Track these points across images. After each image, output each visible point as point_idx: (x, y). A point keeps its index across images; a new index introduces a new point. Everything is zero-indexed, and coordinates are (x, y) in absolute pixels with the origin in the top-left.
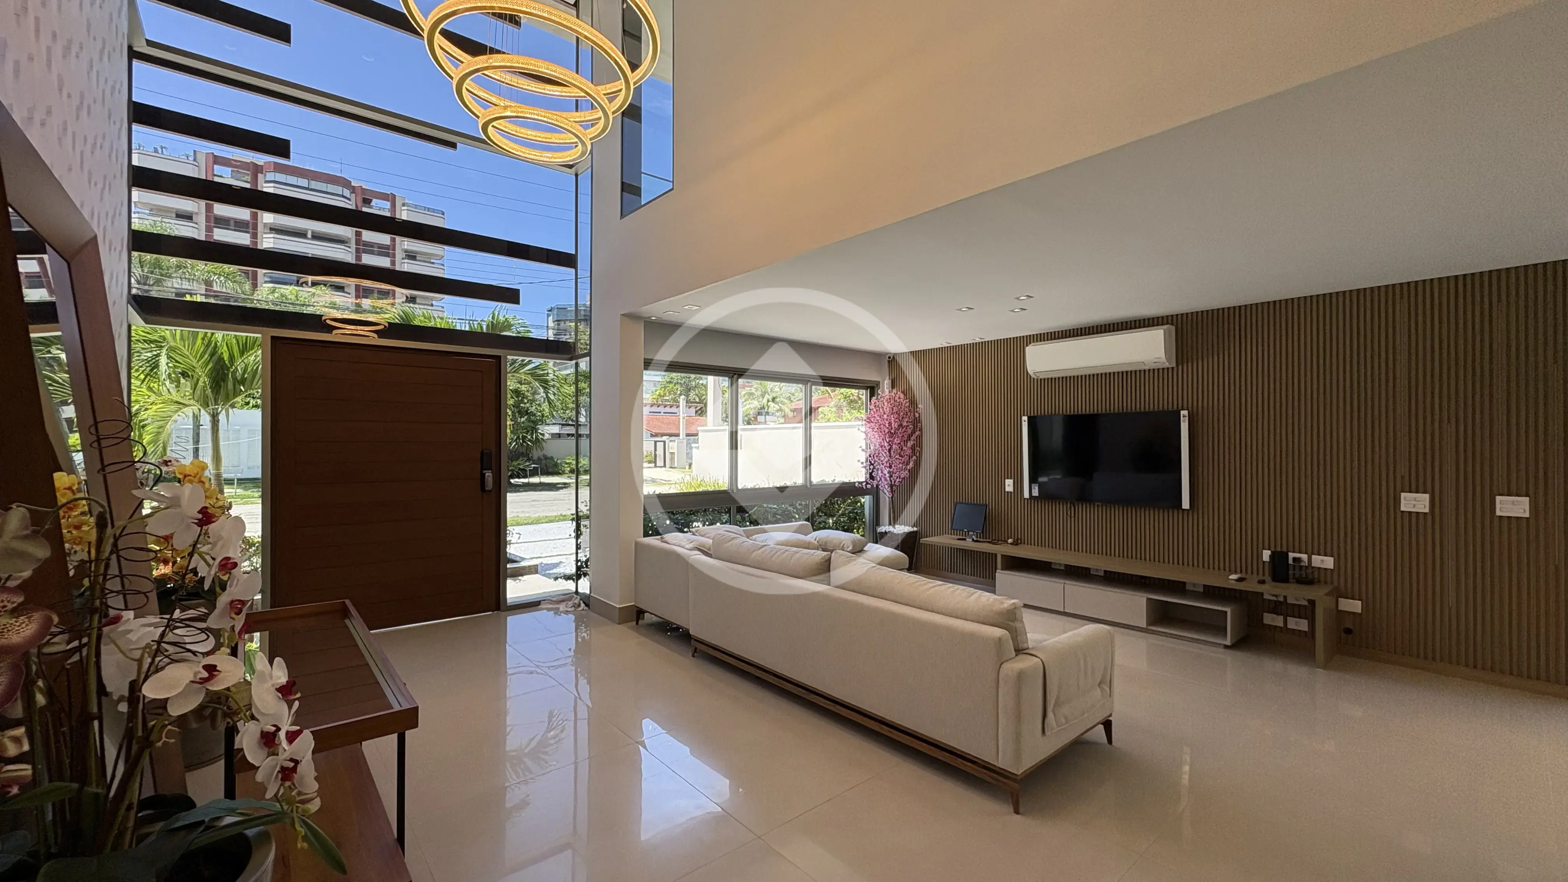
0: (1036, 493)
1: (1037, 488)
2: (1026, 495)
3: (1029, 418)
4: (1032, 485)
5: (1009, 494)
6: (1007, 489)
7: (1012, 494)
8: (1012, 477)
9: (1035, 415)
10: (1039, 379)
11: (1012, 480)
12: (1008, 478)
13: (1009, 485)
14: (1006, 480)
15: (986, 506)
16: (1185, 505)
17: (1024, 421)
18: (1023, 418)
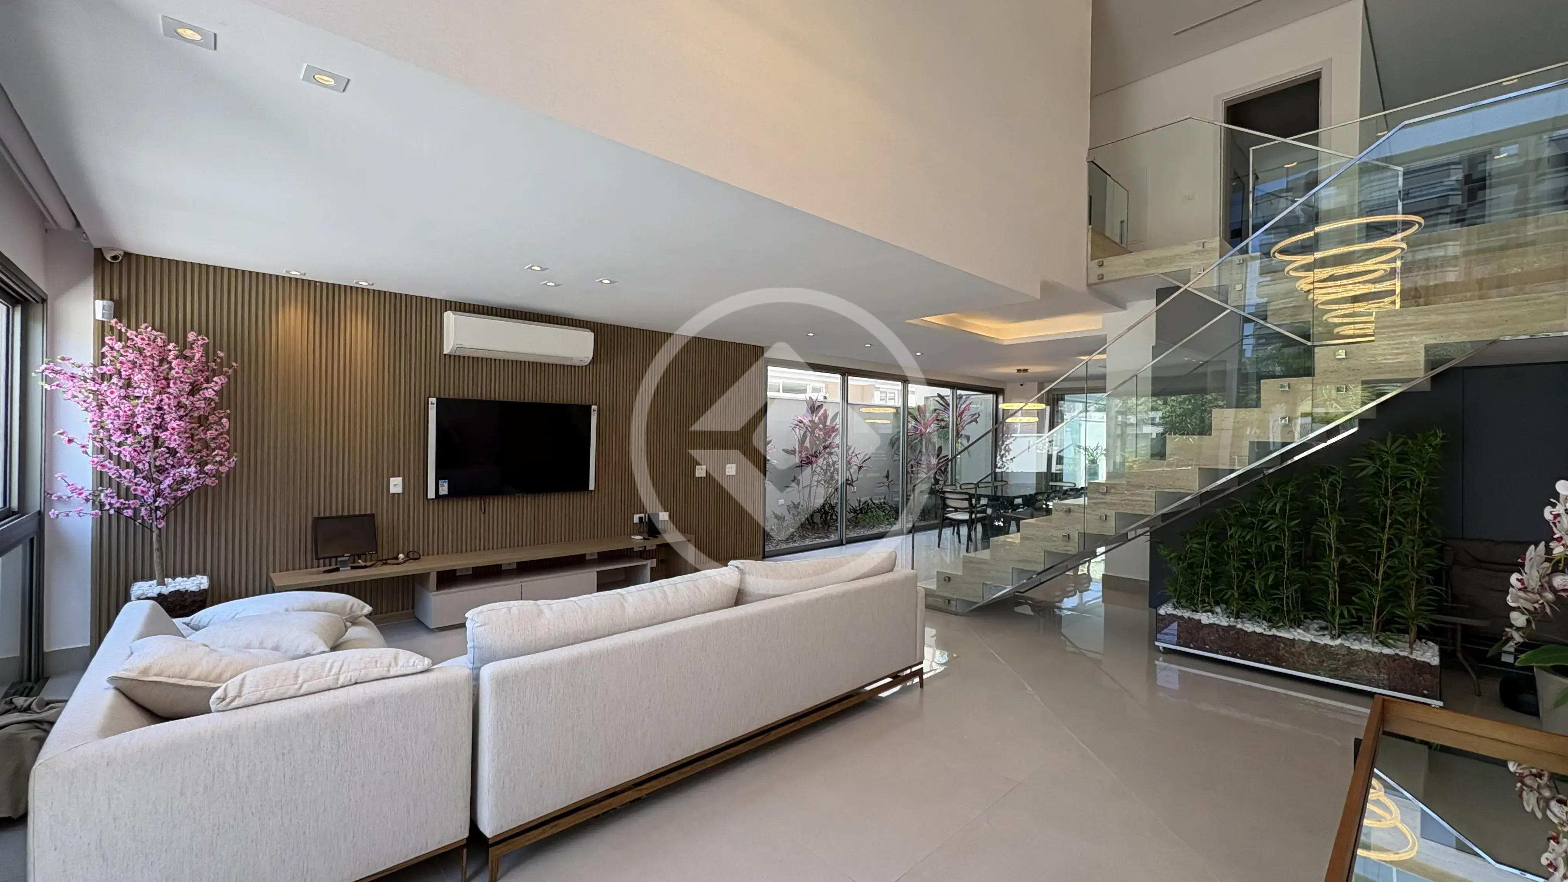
0: (444, 490)
1: (446, 485)
2: (431, 494)
3: (440, 401)
4: (440, 482)
5: (396, 496)
6: (393, 490)
7: (401, 496)
8: (402, 474)
9: (442, 396)
10: (445, 355)
11: (401, 479)
12: (394, 476)
13: (396, 485)
14: (391, 479)
15: (372, 516)
16: (592, 487)
17: (432, 404)
18: (431, 400)
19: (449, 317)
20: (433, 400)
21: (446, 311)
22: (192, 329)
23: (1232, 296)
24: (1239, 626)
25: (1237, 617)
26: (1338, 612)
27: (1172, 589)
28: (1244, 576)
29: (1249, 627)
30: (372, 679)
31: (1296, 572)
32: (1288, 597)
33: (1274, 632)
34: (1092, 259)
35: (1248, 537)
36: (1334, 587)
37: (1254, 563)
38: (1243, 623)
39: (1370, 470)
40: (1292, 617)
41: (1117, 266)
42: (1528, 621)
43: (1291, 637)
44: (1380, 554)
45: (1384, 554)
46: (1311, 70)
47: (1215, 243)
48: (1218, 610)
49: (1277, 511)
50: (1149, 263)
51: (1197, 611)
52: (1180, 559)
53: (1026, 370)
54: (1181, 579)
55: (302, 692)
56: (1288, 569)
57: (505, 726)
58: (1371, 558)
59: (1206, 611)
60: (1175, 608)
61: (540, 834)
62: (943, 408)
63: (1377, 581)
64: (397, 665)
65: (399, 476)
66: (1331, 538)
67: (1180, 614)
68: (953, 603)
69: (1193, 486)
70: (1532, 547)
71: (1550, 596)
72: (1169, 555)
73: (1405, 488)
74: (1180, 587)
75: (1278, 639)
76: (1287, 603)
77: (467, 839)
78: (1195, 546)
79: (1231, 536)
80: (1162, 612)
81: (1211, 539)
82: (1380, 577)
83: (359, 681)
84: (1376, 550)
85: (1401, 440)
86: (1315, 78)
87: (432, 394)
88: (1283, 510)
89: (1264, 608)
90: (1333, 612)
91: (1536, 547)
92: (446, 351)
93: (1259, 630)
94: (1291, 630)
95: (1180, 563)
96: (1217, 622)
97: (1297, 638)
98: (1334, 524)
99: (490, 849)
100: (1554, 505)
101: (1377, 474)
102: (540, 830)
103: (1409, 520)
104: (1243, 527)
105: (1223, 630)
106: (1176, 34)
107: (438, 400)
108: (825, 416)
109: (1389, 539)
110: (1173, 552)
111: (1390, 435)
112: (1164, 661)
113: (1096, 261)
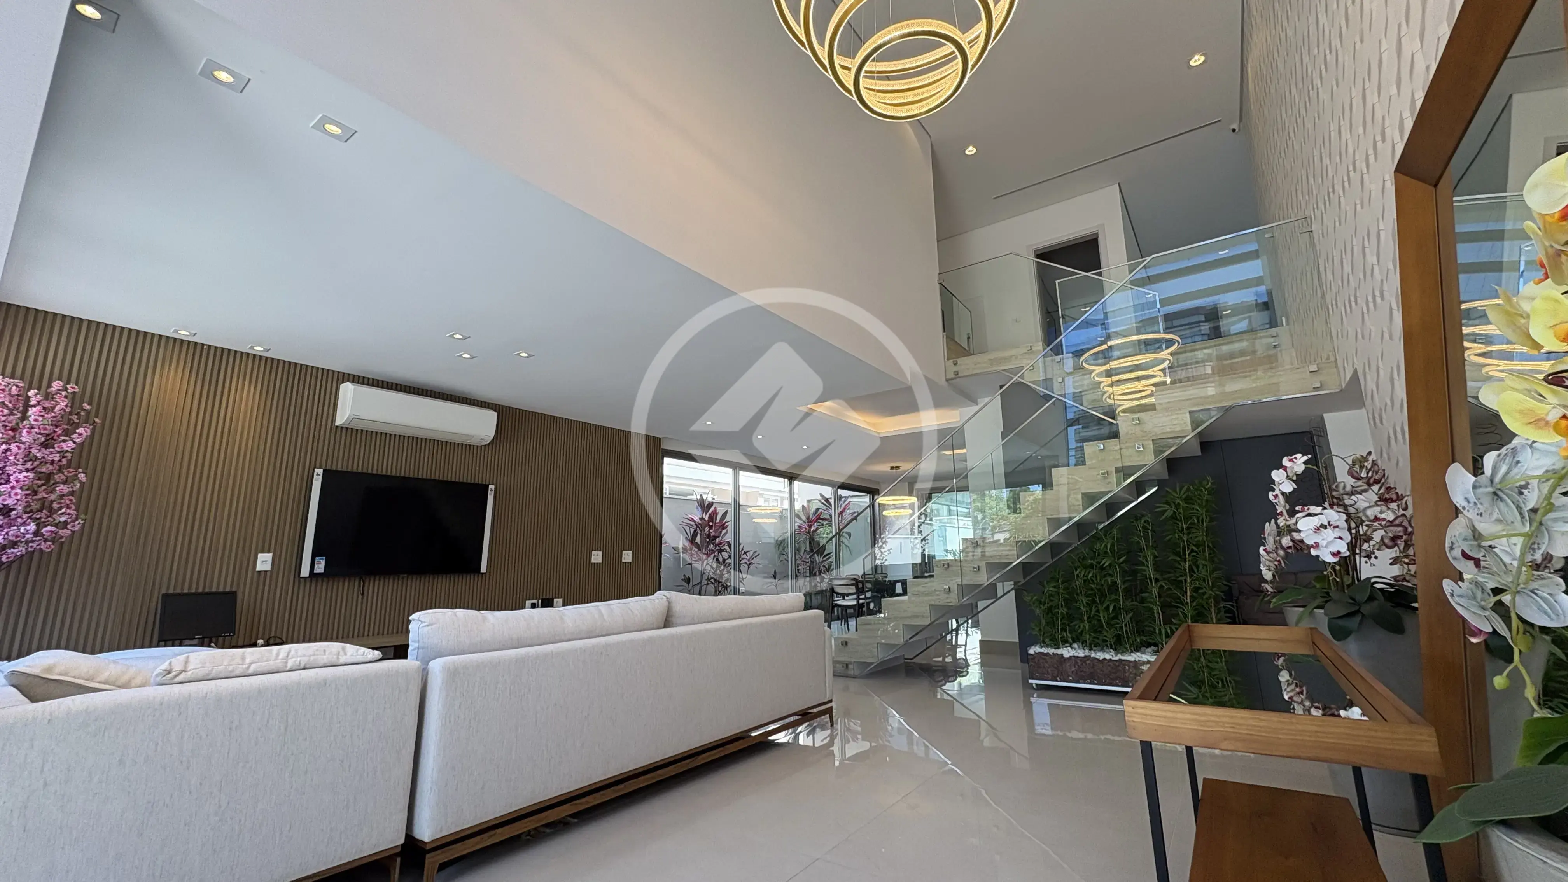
0: (320, 568)
1: (323, 562)
2: (305, 572)
4: (317, 558)
5: (263, 575)
6: (259, 567)
7: (269, 574)
8: (272, 550)
9: (328, 468)
10: (337, 427)
11: (271, 555)
12: (263, 552)
13: (264, 562)
14: (260, 555)
15: (233, 594)
16: (484, 569)
17: (318, 475)
18: (316, 470)
19: (347, 390)
20: (319, 471)
21: (343, 382)
22: (60, 379)
23: (1056, 386)
24: (1093, 655)
25: (1091, 649)
26: (1163, 632)
27: (1038, 629)
28: (1091, 610)
29: (1101, 656)
30: (320, 665)
31: (1128, 603)
32: (1126, 625)
33: (1120, 657)
34: (948, 359)
35: (1090, 575)
36: (1157, 610)
37: (1098, 600)
38: (1096, 653)
39: (1169, 513)
40: (1131, 641)
41: (967, 364)
42: (1274, 576)
43: (1133, 659)
44: (1186, 580)
45: (1189, 580)
46: (1092, 231)
47: (1039, 346)
48: (1075, 645)
49: (1108, 550)
50: (992, 362)
51: (1058, 648)
52: (1041, 603)
53: (898, 468)
54: (1044, 622)
55: (251, 671)
56: (1123, 602)
57: (452, 719)
58: (1179, 584)
59: (1066, 647)
60: (1042, 647)
61: (477, 843)
62: (825, 508)
63: (1187, 603)
64: (345, 654)
65: (269, 552)
66: (1150, 571)
67: (1046, 652)
68: (851, 666)
69: (1042, 535)
70: (1267, 524)
71: (1281, 552)
72: (1032, 599)
73: (1194, 524)
74: (1044, 628)
75: (1123, 662)
76: (1126, 631)
77: (403, 845)
78: (1051, 589)
79: (1078, 575)
80: (1032, 651)
81: (1063, 583)
82: (1189, 601)
83: (308, 666)
84: (1182, 578)
85: (1185, 488)
86: (1095, 237)
87: (318, 465)
88: (1113, 551)
89: (1109, 636)
90: (1160, 633)
91: (1270, 523)
92: (339, 422)
93: (1108, 657)
94: (1132, 654)
95: (1041, 606)
96: (1076, 655)
97: (1137, 660)
98: (1150, 558)
99: (428, 856)
100: (1274, 490)
101: (1173, 517)
102: (478, 838)
103: (1201, 549)
104: (1085, 567)
105: (1081, 660)
106: (996, 198)
107: (325, 471)
108: (715, 513)
109: (1190, 566)
110: (1035, 595)
111: (1178, 485)
112: (1038, 697)
113: (951, 361)
